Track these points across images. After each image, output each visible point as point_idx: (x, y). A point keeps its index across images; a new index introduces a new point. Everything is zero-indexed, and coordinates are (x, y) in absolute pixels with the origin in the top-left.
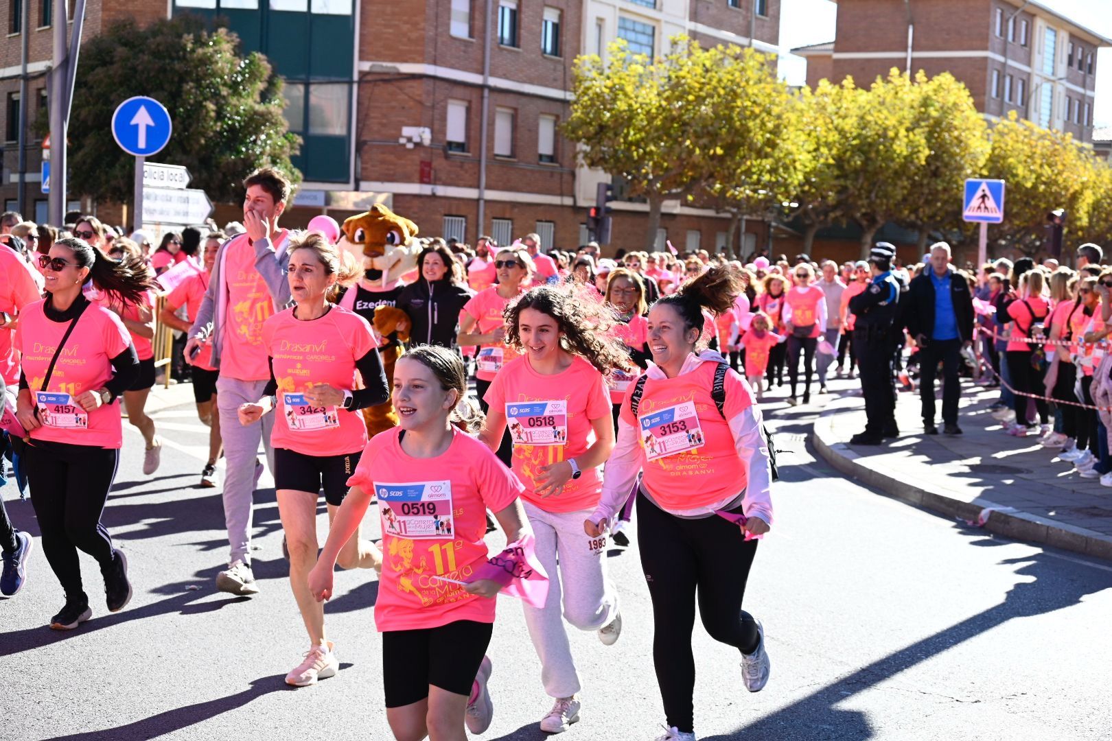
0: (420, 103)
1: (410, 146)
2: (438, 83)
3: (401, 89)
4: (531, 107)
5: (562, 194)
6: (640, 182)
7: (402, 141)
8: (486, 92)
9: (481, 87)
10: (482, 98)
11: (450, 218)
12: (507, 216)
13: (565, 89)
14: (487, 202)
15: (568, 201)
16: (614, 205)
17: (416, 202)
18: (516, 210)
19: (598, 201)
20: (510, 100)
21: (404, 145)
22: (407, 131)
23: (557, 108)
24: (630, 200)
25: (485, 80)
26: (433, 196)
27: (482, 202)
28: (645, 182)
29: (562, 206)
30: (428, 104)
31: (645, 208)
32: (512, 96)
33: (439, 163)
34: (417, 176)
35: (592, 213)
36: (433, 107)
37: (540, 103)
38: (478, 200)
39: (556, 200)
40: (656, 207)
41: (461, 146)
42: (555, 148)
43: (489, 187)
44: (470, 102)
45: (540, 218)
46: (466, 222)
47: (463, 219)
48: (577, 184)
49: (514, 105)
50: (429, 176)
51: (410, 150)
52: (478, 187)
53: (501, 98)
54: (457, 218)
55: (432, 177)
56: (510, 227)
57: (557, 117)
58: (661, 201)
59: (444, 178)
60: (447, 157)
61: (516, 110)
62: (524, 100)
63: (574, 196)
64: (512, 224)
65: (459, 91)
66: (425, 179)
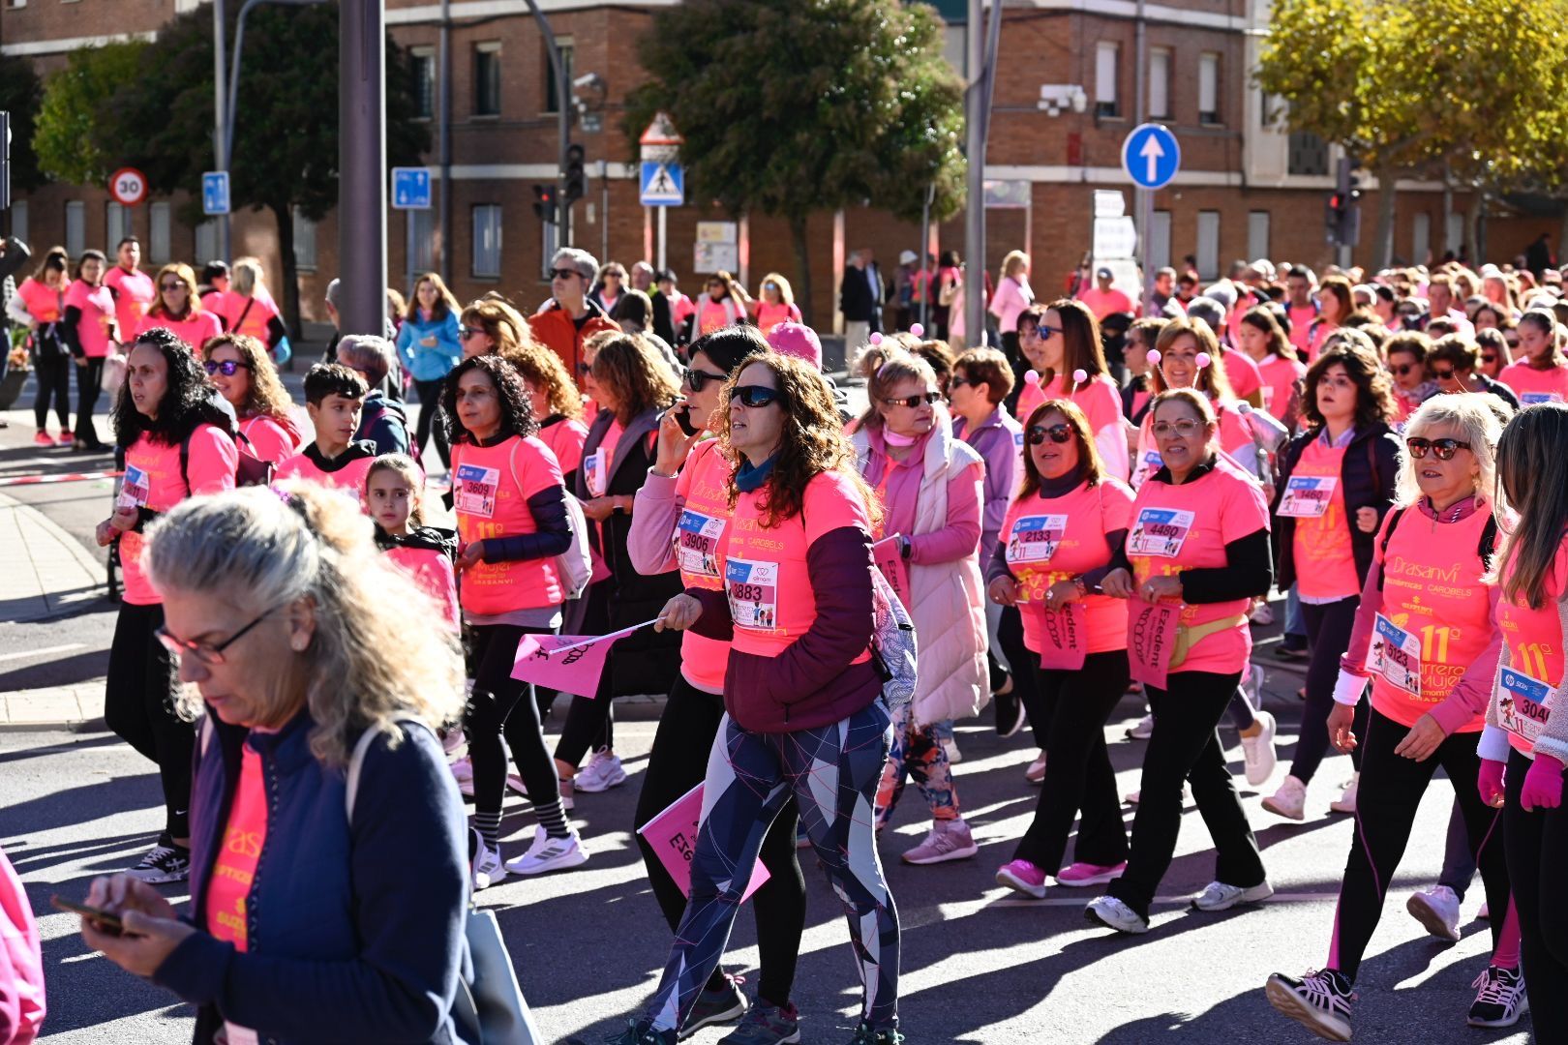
0: (1066, 50)
1: (1054, 112)
2: (1088, 20)
3: (1039, 31)
4: (1189, 44)
5: (1228, 169)
7: (1043, 106)
8: (1142, 28)
9: (1135, 20)
10: (1135, 35)
12: (1166, 205)
13: (1229, 13)
15: (1235, 179)
17: (1064, 193)
18: (1176, 196)
20: (1167, 36)
21: (1045, 112)
22: (1048, 91)
23: (1219, 42)
25: (1140, 9)
26: (1083, 183)
29: (1228, 188)
30: (1076, 51)
32: (1168, 30)
33: (1089, 135)
34: (1063, 155)
36: (1081, 55)
37: (1200, 36)
39: (1221, 179)
41: (1110, 108)
42: (1218, 102)
44: (1120, 43)
45: (1202, 207)
48: (1246, 153)
49: (1171, 43)
50: (1078, 155)
51: (1053, 119)
53: (1156, 33)
55: (1081, 156)
56: (1168, 222)
57: (1220, 55)
59: (1094, 157)
60: (1098, 125)
61: (1172, 49)
62: (1183, 34)
63: (1242, 172)
64: (1172, 218)
65: (1111, 29)
66: (1074, 160)
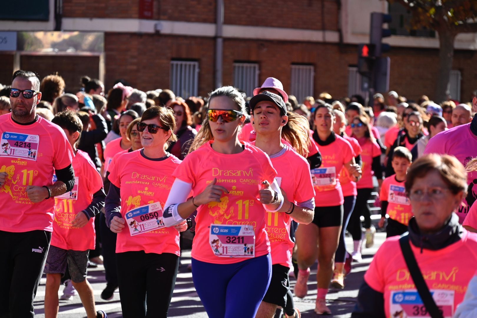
5: (323, 28)
6: (426, 11)
11: (179, 63)
12: (253, 58)
14: (227, 40)
15: (332, 37)
16: (392, 41)
18: (265, 50)
19: (371, 35)
24: (413, 34)
26: (157, 34)
27: (220, 41)
28: (432, 11)
29: (325, 44)
31: (434, 43)
34: (135, 9)
35: (365, 52)
38: (214, 39)
39: (316, 36)
40: (447, 42)
43: (228, 21)
45: (295, 60)
46: (200, 67)
47: (196, 64)
48: (343, 14)
50: (151, 10)
52: (214, 21)
54: (188, 63)
55: (155, 10)
56: (257, 72)
58: (455, 35)
59: (170, 11)
63: (339, 31)
64: (260, 69)
66: (146, 13)
